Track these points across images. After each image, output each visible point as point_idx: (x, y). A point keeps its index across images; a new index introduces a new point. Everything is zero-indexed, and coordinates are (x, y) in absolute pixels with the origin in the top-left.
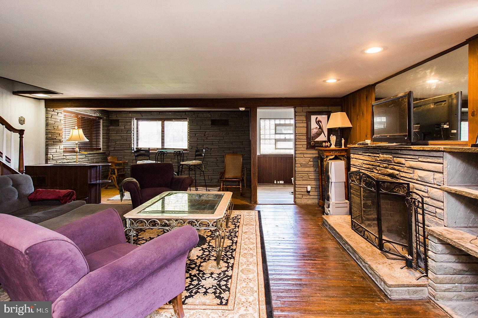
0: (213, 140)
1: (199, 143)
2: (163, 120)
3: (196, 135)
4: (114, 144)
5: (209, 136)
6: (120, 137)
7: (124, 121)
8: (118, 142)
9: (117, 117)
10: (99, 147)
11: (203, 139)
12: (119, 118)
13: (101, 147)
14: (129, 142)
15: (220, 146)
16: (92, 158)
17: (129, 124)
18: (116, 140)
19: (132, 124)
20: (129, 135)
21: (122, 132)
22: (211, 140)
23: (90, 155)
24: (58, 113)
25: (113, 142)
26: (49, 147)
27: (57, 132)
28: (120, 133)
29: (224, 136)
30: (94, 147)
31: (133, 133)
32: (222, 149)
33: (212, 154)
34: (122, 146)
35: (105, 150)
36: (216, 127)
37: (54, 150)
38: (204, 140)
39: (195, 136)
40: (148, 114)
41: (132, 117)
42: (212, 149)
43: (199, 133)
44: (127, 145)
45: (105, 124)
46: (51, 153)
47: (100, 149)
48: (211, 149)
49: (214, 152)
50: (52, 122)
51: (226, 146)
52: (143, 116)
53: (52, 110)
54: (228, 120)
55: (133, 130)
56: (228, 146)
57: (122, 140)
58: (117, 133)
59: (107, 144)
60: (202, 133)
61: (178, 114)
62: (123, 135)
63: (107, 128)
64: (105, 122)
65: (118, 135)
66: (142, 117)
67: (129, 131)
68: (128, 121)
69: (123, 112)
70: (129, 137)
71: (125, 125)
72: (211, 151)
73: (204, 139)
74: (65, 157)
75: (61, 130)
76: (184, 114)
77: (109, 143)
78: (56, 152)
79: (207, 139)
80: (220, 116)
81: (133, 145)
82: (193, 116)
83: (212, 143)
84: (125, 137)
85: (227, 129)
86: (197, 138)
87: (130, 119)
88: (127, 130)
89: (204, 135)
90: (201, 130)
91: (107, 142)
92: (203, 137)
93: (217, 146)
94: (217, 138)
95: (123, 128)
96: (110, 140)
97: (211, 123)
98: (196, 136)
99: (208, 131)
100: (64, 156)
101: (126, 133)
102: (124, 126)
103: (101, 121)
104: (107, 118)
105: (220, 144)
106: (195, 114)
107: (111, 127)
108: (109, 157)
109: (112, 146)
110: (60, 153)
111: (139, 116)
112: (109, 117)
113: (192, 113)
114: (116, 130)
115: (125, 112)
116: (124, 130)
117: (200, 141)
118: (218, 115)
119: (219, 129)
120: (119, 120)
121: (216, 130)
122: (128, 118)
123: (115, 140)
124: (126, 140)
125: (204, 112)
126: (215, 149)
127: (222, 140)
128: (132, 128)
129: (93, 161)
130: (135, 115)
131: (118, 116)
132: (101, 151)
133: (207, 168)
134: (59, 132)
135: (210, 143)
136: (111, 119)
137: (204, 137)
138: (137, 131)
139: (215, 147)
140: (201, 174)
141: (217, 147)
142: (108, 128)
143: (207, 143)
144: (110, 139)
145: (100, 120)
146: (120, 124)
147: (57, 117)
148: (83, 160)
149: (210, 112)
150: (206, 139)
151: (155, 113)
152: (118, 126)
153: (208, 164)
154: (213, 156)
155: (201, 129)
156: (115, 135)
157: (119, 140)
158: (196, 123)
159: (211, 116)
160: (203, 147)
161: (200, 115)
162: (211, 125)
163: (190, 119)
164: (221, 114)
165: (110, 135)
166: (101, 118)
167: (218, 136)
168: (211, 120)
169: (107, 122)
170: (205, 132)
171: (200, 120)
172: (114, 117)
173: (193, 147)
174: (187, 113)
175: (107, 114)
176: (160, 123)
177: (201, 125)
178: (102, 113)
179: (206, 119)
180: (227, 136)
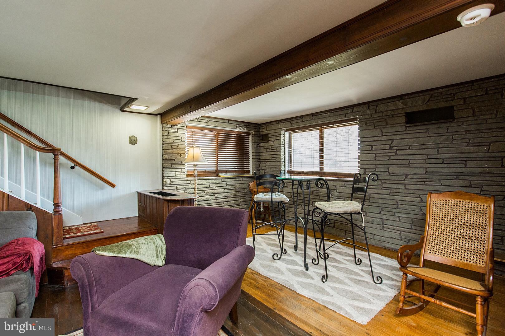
0: (411, 157)
1: (378, 162)
2: (322, 126)
3: (372, 148)
4: (264, 165)
5: (403, 148)
6: (270, 156)
7: (273, 134)
8: (268, 163)
9: (267, 130)
10: (248, 170)
11: (388, 154)
12: (269, 132)
13: (250, 169)
14: (278, 163)
15: (428, 169)
16: (232, 183)
17: (278, 138)
18: (266, 161)
19: (282, 138)
20: (279, 153)
21: (271, 150)
22: (405, 157)
23: (229, 180)
24: (178, 130)
25: (263, 163)
26: (165, 170)
27: (176, 152)
28: (269, 151)
29: (441, 146)
31: (283, 149)
32: (434, 177)
33: (407, 187)
34: (272, 169)
35: (254, 173)
36: (417, 128)
37: (174, 174)
38: (389, 156)
39: (372, 150)
40: (298, 121)
41: (281, 129)
42: (410, 176)
43: (379, 143)
44: (276, 166)
45: (254, 141)
46: (168, 178)
47: (249, 172)
48: (407, 175)
49: (412, 183)
50: (168, 140)
51: (446, 170)
52: (293, 124)
53: (169, 126)
54: (453, 106)
55: (283, 146)
56: (453, 170)
57: (272, 160)
58: (267, 151)
59: (257, 166)
60: (384, 143)
61: (339, 113)
62: (272, 153)
63: (255, 145)
64: (254, 137)
65: (268, 153)
66: (292, 126)
67: (278, 148)
68: (277, 134)
69: (271, 124)
70: (278, 156)
71: (274, 140)
72: (406, 179)
73: (391, 154)
74: (189, 182)
75: (183, 149)
76: (350, 111)
77: (260, 165)
78: (176, 176)
79: (396, 154)
80: (429, 100)
81: (283, 166)
82: (368, 112)
83: (409, 163)
84: (274, 156)
85: (448, 129)
86: (375, 154)
87: (279, 130)
88: (276, 146)
89: (389, 146)
90: (384, 138)
91: (258, 163)
92: (387, 151)
93: (422, 169)
94: (420, 152)
95: (272, 144)
96: (261, 161)
97: (405, 121)
98: (373, 149)
99: (398, 137)
100: (187, 180)
101: (275, 150)
102: (273, 141)
103: (250, 138)
104: (257, 133)
105: (428, 166)
107: (262, 145)
108: (252, 183)
109: (263, 168)
110: (181, 177)
111: (289, 125)
112: (259, 132)
113: (365, 107)
114: (266, 147)
115: (274, 123)
116: (273, 146)
117: (381, 158)
118: (424, 101)
119: (426, 131)
120: (268, 134)
121: (418, 135)
122: (277, 131)
123: (265, 161)
124: (275, 160)
125: (389, 101)
126: (418, 176)
127: (434, 156)
128: (282, 143)
129: (234, 187)
130: (283, 125)
132: (251, 174)
133: (397, 214)
134: (180, 152)
135: (404, 162)
136: (261, 133)
137: (390, 151)
138: (290, 147)
139: (417, 171)
140: (383, 224)
141: (422, 171)
142: (258, 146)
143: (398, 162)
144: (261, 159)
145: (248, 136)
146: (270, 139)
147: (177, 135)
148: (219, 185)
149: (404, 98)
150: (394, 154)
151: (307, 118)
152: (268, 142)
153: (400, 206)
154: (411, 191)
155: (382, 136)
156: (265, 154)
157: (268, 161)
158: (373, 124)
159: (404, 107)
160: (388, 171)
161: (381, 108)
162: (405, 124)
163: (362, 119)
164: (431, 97)
165: (261, 154)
166: (249, 134)
167: (424, 147)
168: (405, 114)
169: (257, 138)
170: (392, 141)
171: (380, 118)
172: (264, 132)
173: (367, 170)
174: (355, 109)
175: (256, 128)
176: (317, 133)
177: (383, 128)
178: (248, 127)
179: (393, 113)
180: (449, 146)
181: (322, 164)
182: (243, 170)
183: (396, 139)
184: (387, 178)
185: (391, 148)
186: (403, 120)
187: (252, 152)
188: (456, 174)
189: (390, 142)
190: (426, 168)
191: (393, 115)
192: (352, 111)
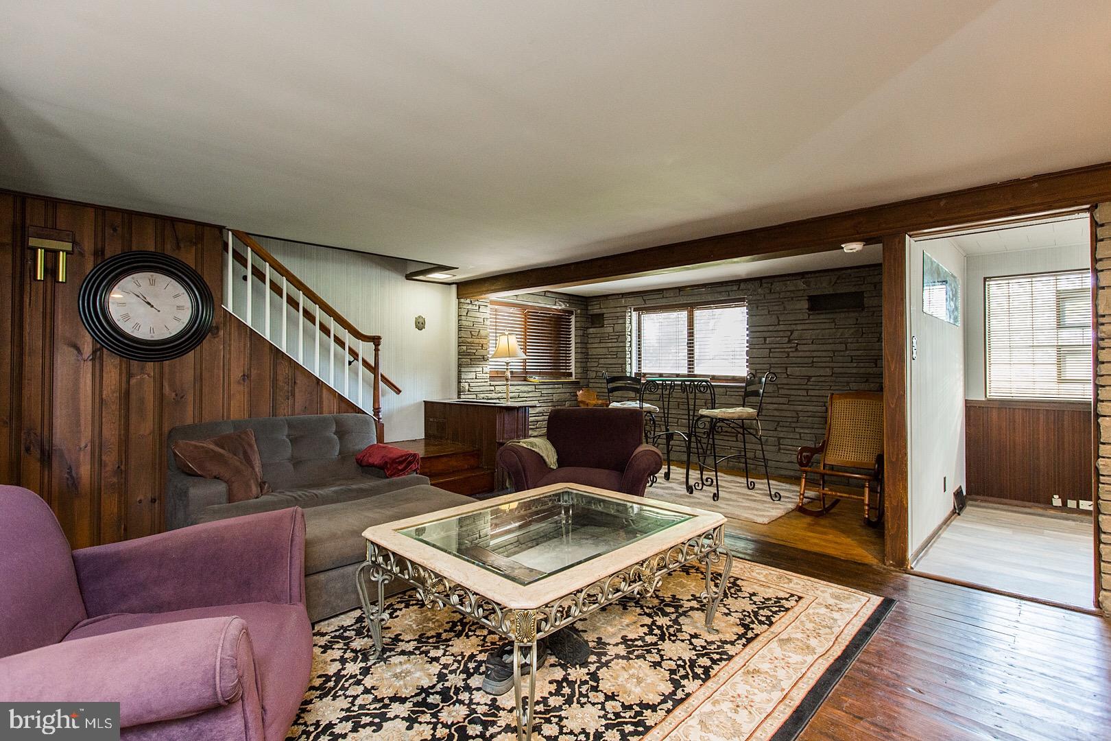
0: (815, 354)
1: (773, 361)
2: (691, 307)
3: (765, 340)
4: (596, 364)
5: (804, 342)
6: (606, 350)
7: (612, 315)
8: (602, 361)
9: (600, 308)
10: (567, 371)
11: (787, 349)
12: (604, 311)
13: (573, 370)
14: (620, 361)
15: (835, 370)
16: (550, 391)
17: (620, 321)
18: (599, 356)
19: (628, 321)
20: (622, 344)
21: (609, 339)
22: (808, 354)
23: (545, 387)
24: (479, 307)
25: (595, 360)
26: (463, 369)
27: (477, 341)
28: (605, 341)
29: (849, 340)
30: (562, 371)
31: (629, 339)
32: (842, 379)
33: (811, 393)
35: (579, 376)
36: (822, 316)
37: (473, 375)
38: (788, 353)
39: (765, 343)
40: (655, 297)
41: (626, 307)
42: (813, 379)
43: (774, 334)
44: (617, 366)
45: (578, 325)
46: (467, 380)
47: (570, 374)
48: (810, 377)
49: (817, 387)
50: (467, 323)
51: (855, 370)
52: (648, 301)
53: (468, 301)
54: (863, 292)
55: (629, 333)
56: (862, 371)
57: (610, 356)
58: (601, 341)
59: (583, 365)
60: (781, 334)
61: (719, 289)
62: (610, 345)
63: (583, 331)
64: (578, 319)
65: (602, 345)
66: (646, 303)
67: (621, 336)
68: (618, 314)
69: (610, 298)
70: (621, 349)
71: (614, 324)
72: (809, 383)
73: (790, 350)
74: (493, 388)
75: (486, 337)
76: (735, 288)
77: (588, 363)
78: (476, 378)
79: (797, 350)
80: (836, 282)
81: (628, 366)
82: (760, 291)
83: (813, 362)
84: (615, 349)
85: (857, 320)
86: (770, 349)
87: (623, 309)
88: (617, 334)
89: (787, 339)
90: (781, 327)
91: (584, 360)
92: (785, 346)
93: (828, 369)
94: (827, 347)
95: (611, 330)
96: (590, 357)
97: (807, 306)
98: (767, 342)
99: (799, 327)
100: (490, 386)
101: (616, 340)
102: (612, 325)
103: (573, 318)
104: (584, 312)
105: (835, 365)
106: (765, 285)
107: (591, 330)
108: (581, 392)
109: (593, 369)
110: (483, 380)
111: (639, 302)
112: (588, 310)
113: (757, 283)
114: (598, 335)
115: (614, 297)
116: (613, 334)
117: (777, 355)
118: (831, 282)
119: (831, 321)
120: (603, 314)
121: (823, 326)
122: (619, 309)
123: (597, 356)
124: (616, 356)
125: (787, 278)
126: (823, 379)
127: (842, 353)
128: (628, 330)
129: (551, 398)
130: (631, 300)
131: (602, 307)
132: (573, 379)
133: (797, 430)
134: (482, 341)
135: (806, 360)
136: (591, 313)
137: (789, 345)
138: (639, 336)
139: (822, 372)
140: (779, 444)
141: (828, 372)
142: (585, 332)
143: (799, 360)
144: (590, 354)
145: (569, 316)
146: (606, 322)
147: (478, 315)
148: (530, 395)
149: (806, 276)
150: (794, 350)
151: (672, 294)
152: (603, 326)
153: (801, 418)
154: (814, 399)
155: (779, 324)
156: (596, 345)
157: (603, 356)
158: (766, 308)
159: (806, 288)
160: (786, 373)
161: (777, 286)
162: (807, 311)
163: (752, 300)
164: (838, 279)
165: (589, 346)
166: (571, 313)
167: (831, 341)
168: (807, 298)
169: (584, 319)
170: (792, 332)
171: (776, 300)
172: (595, 310)
173: (758, 371)
174: (742, 286)
175: (583, 303)
176: (683, 315)
177: (781, 314)
178: (571, 301)
179: (792, 295)
180: (858, 340)
181: (691, 363)
182: (557, 371)
183: (797, 330)
184: (785, 381)
185: (789, 342)
186: (805, 305)
187: (576, 343)
188: (867, 376)
189: (789, 334)
190: (833, 368)
191: (792, 298)
192: (739, 288)
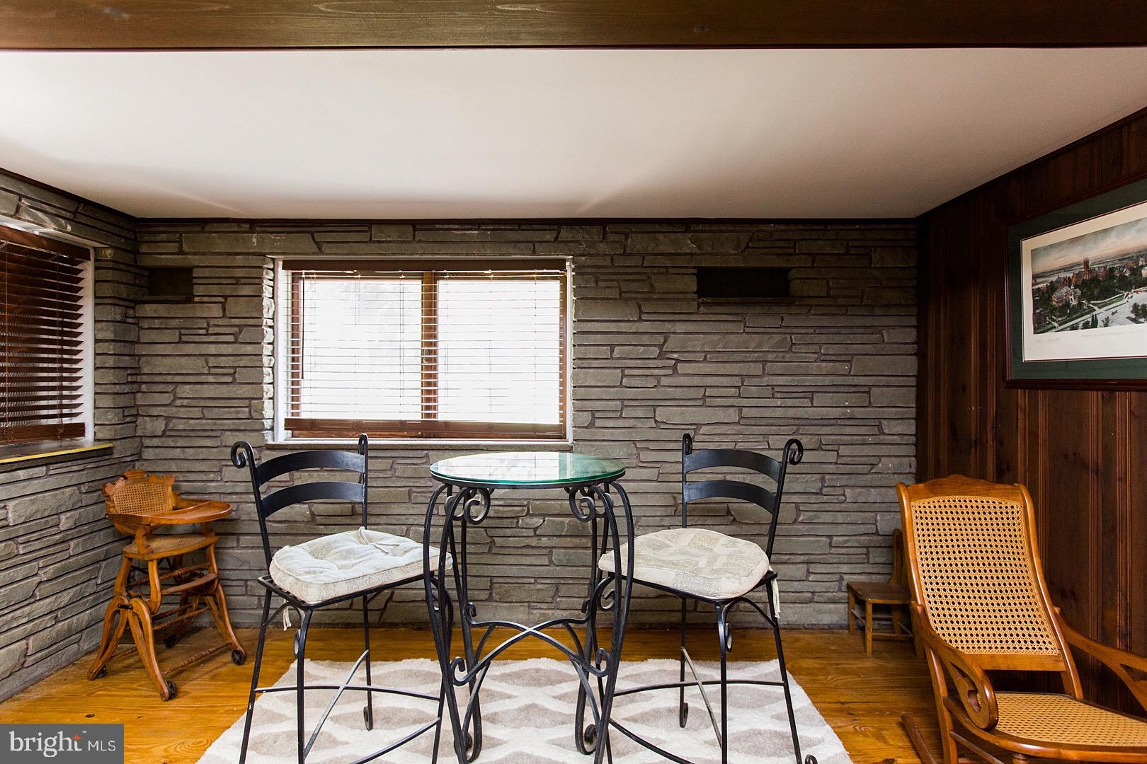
0: (710, 381)
1: (630, 393)
2: (430, 272)
3: (612, 351)
4: (166, 399)
5: (690, 357)
6: (200, 362)
7: (219, 273)
8: (186, 391)
9: (181, 252)
11: (656, 372)
12: (194, 260)
13: (86, 414)
14: (245, 391)
15: (746, 412)
17: (247, 290)
18: (179, 379)
19: (267, 292)
20: (248, 349)
21: (207, 334)
22: (696, 381)
25: (161, 387)
28: (197, 339)
29: (770, 357)
30: (42, 423)
31: (269, 337)
32: (757, 430)
34: (208, 413)
35: (105, 433)
36: (727, 310)
38: (658, 377)
39: (612, 358)
41: (264, 255)
42: (704, 430)
43: (633, 339)
44: (235, 403)
45: (107, 290)
47: (79, 430)
51: (779, 413)
52: (324, 247)
54: (790, 269)
55: (270, 323)
57: (211, 379)
58: (184, 338)
59: (123, 401)
60: (646, 339)
61: (512, 235)
62: (212, 349)
63: (118, 310)
64: (106, 274)
65: (189, 349)
66: (321, 251)
67: (247, 328)
68: (239, 273)
69: (211, 227)
70: (244, 361)
71: (225, 297)
73: (662, 372)
76: (549, 236)
77: (139, 395)
79: (675, 372)
80: (747, 247)
81: (268, 405)
82: (603, 247)
83: (704, 397)
84: (223, 361)
85: (782, 320)
86: (623, 369)
87: (254, 261)
88: (237, 322)
89: (657, 350)
90: (645, 327)
91: (126, 389)
92: (652, 363)
93: (732, 410)
94: (729, 368)
95: (216, 310)
96: (145, 378)
97: (695, 289)
98: (616, 354)
99: (680, 327)
101: (231, 338)
102: (222, 300)
103: (88, 273)
104: (125, 256)
105: (745, 402)
106: (612, 238)
107: (148, 310)
109: (155, 411)
111: (303, 247)
112: (136, 253)
113: (596, 231)
114: (174, 323)
115: (224, 227)
116: (218, 322)
117: (637, 382)
118: (738, 244)
119: (739, 318)
120: (188, 271)
121: (725, 327)
122: (240, 260)
123: (169, 379)
124: (229, 379)
125: (658, 228)
126: (723, 429)
127: (756, 381)
128: (267, 314)
130: (279, 240)
131: (185, 248)
132: (88, 441)
135: (692, 393)
136: (148, 262)
137: (660, 363)
138: (295, 331)
139: (721, 416)
141: (732, 415)
142: (131, 312)
143: (678, 393)
144: (145, 370)
146: (198, 290)
149: (693, 227)
150: (669, 372)
151: (393, 234)
152: (188, 301)
155: (641, 320)
156: (169, 349)
157: (191, 379)
158: (615, 284)
159: (696, 251)
160: (654, 418)
161: (638, 243)
162: (696, 296)
163: (584, 267)
164: (751, 240)
165: (141, 350)
166: (83, 254)
167: (737, 357)
168: (695, 271)
169: (126, 277)
170: (666, 335)
171: (637, 270)
172: (164, 254)
173: (597, 415)
174: (565, 234)
175: (125, 233)
176: (414, 288)
177: (646, 300)
178: (82, 219)
179: (668, 263)
180: (784, 357)
181: (429, 396)
182: (33, 422)
183: (674, 333)
184: (652, 435)
185: (661, 356)
186: (692, 285)
187: (97, 341)
188: (797, 422)
189: (661, 339)
190: (740, 408)
191: (667, 268)
192: (556, 238)
